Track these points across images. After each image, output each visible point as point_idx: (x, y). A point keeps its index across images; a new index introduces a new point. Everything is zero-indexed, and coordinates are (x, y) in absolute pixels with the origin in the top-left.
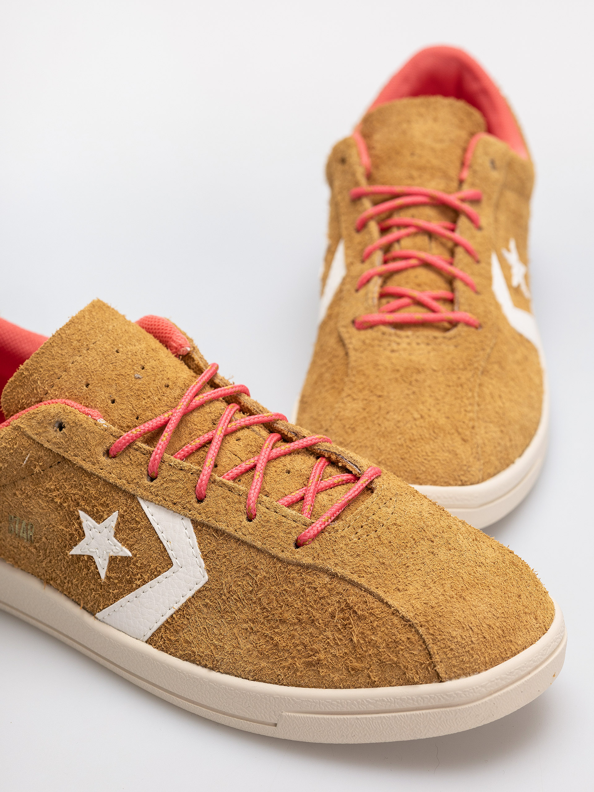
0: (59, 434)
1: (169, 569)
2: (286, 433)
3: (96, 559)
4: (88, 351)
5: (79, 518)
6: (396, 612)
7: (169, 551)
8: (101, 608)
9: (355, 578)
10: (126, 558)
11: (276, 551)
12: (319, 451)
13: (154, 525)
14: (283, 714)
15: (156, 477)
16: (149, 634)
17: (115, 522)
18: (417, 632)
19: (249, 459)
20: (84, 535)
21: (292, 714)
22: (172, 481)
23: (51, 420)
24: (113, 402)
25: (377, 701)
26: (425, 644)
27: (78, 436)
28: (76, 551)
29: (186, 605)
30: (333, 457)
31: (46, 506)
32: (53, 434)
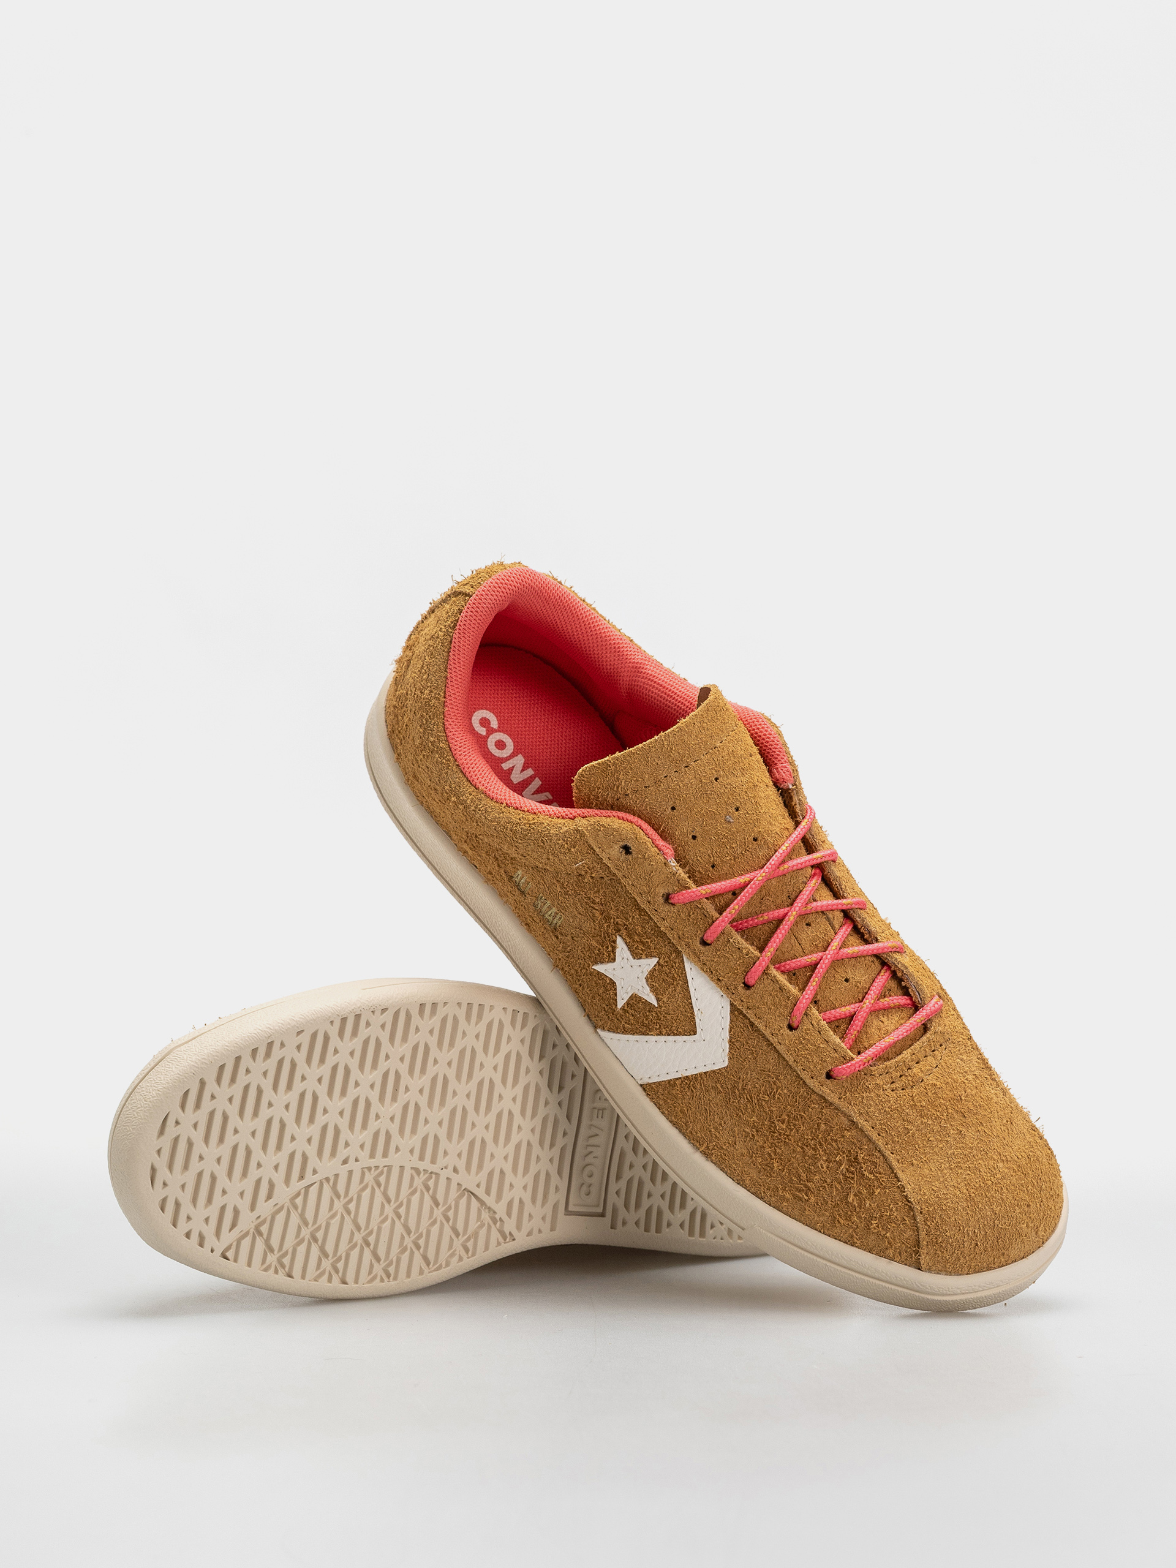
0: (623, 857)
1: (691, 1035)
2: (860, 927)
3: (619, 987)
4: (686, 769)
5: (615, 942)
6: (902, 1189)
7: (697, 1021)
9: (873, 1134)
10: (650, 1004)
12: (887, 961)
13: (691, 989)
14: (755, 1226)
15: (710, 945)
16: (647, 1082)
17: (651, 967)
18: (914, 1216)
19: (812, 952)
20: (614, 960)
21: (764, 1231)
22: (726, 957)
23: (621, 841)
24: (694, 837)
26: (918, 1232)
27: (642, 868)
28: (600, 968)
30: (899, 975)
31: (583, 912)
32: (616, 853)
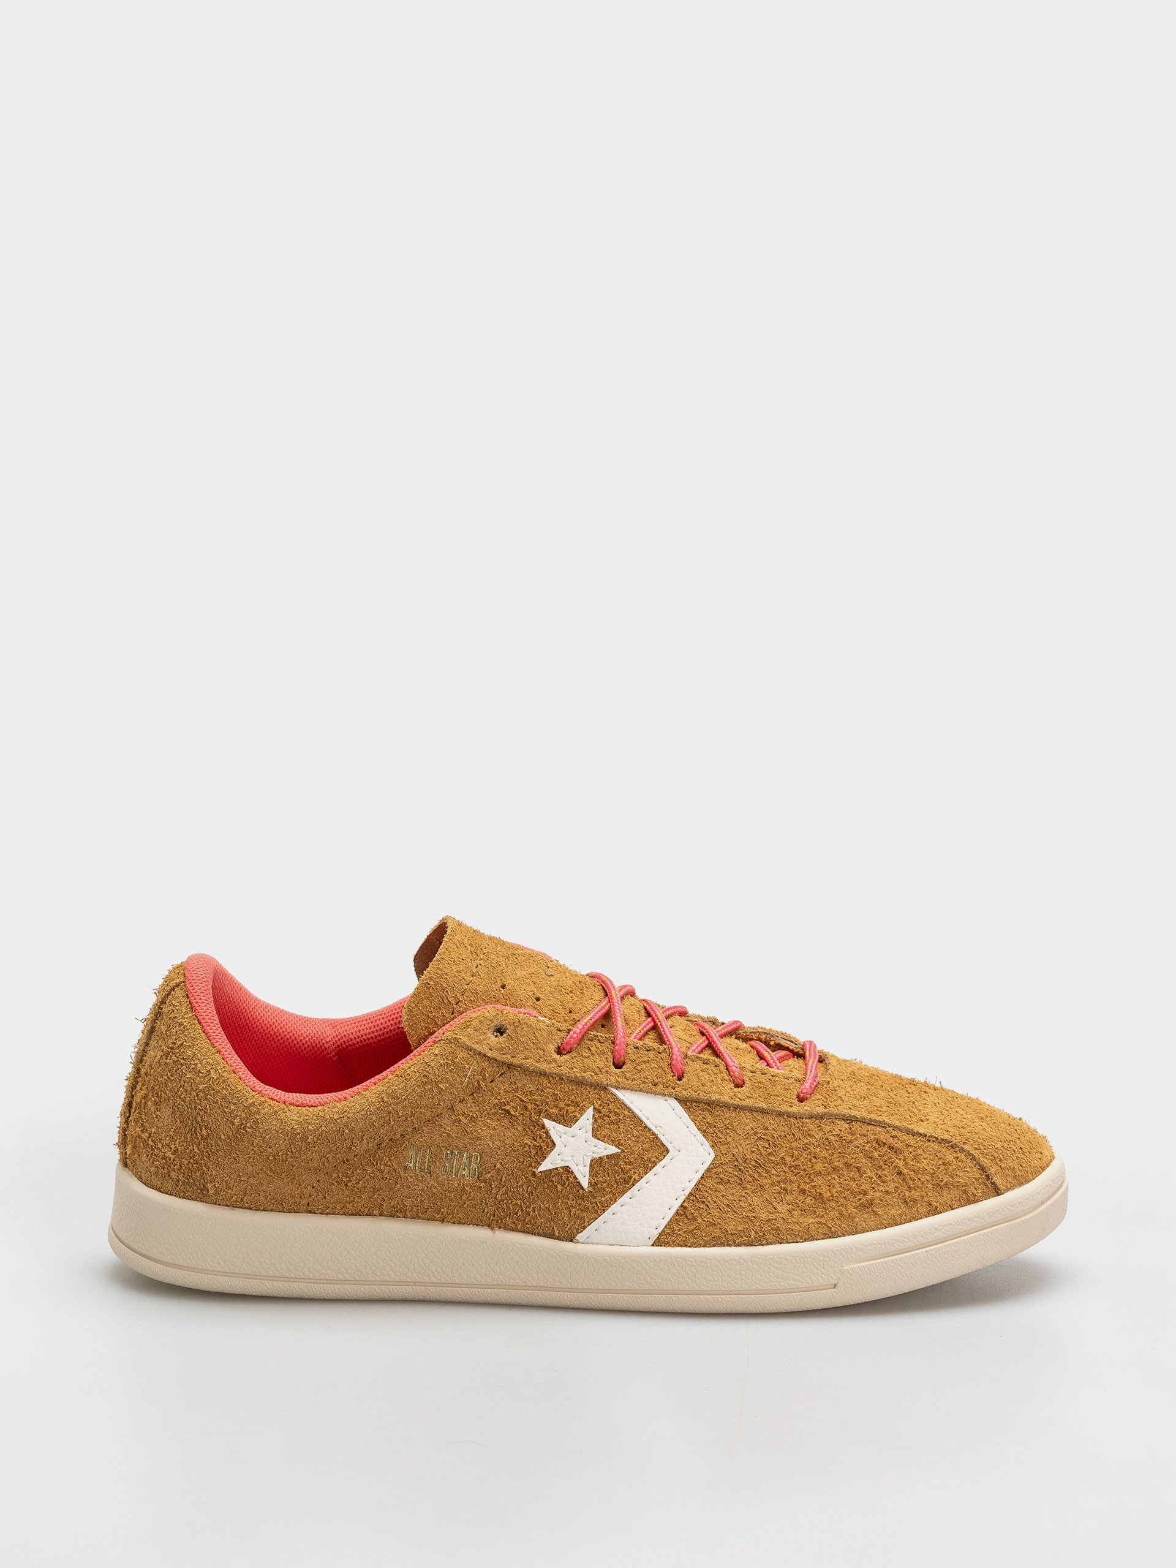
0: (502, 1039)
1: (665, 1156)
3: (574, 1168)
5: (543, 1127)
6: (930, 1138)
7: (662, 1138)
8: (586, 1224)
9: (873, 1117)
10: (613, 1156)
11: (784, 1108)
12: (744, 1034)
13: (637, 1113)
14: (845, 1268)
15: (624, 1063)
16: (655, 1234)
17: (591, 1121)
18: (962, 1150)
20: (555, 1145)
21: (855, 1266)
22: (644, 1062)
23: (490, 1024)
25: (944, 1226)
26: (975, 1160)
27: (524, 1036)
28: (545, 1166)
29: (697, 1188)
31: (497, 1125)
32: (493, 1040)
